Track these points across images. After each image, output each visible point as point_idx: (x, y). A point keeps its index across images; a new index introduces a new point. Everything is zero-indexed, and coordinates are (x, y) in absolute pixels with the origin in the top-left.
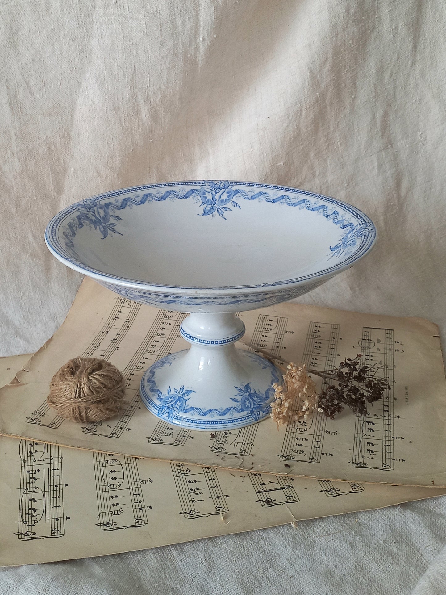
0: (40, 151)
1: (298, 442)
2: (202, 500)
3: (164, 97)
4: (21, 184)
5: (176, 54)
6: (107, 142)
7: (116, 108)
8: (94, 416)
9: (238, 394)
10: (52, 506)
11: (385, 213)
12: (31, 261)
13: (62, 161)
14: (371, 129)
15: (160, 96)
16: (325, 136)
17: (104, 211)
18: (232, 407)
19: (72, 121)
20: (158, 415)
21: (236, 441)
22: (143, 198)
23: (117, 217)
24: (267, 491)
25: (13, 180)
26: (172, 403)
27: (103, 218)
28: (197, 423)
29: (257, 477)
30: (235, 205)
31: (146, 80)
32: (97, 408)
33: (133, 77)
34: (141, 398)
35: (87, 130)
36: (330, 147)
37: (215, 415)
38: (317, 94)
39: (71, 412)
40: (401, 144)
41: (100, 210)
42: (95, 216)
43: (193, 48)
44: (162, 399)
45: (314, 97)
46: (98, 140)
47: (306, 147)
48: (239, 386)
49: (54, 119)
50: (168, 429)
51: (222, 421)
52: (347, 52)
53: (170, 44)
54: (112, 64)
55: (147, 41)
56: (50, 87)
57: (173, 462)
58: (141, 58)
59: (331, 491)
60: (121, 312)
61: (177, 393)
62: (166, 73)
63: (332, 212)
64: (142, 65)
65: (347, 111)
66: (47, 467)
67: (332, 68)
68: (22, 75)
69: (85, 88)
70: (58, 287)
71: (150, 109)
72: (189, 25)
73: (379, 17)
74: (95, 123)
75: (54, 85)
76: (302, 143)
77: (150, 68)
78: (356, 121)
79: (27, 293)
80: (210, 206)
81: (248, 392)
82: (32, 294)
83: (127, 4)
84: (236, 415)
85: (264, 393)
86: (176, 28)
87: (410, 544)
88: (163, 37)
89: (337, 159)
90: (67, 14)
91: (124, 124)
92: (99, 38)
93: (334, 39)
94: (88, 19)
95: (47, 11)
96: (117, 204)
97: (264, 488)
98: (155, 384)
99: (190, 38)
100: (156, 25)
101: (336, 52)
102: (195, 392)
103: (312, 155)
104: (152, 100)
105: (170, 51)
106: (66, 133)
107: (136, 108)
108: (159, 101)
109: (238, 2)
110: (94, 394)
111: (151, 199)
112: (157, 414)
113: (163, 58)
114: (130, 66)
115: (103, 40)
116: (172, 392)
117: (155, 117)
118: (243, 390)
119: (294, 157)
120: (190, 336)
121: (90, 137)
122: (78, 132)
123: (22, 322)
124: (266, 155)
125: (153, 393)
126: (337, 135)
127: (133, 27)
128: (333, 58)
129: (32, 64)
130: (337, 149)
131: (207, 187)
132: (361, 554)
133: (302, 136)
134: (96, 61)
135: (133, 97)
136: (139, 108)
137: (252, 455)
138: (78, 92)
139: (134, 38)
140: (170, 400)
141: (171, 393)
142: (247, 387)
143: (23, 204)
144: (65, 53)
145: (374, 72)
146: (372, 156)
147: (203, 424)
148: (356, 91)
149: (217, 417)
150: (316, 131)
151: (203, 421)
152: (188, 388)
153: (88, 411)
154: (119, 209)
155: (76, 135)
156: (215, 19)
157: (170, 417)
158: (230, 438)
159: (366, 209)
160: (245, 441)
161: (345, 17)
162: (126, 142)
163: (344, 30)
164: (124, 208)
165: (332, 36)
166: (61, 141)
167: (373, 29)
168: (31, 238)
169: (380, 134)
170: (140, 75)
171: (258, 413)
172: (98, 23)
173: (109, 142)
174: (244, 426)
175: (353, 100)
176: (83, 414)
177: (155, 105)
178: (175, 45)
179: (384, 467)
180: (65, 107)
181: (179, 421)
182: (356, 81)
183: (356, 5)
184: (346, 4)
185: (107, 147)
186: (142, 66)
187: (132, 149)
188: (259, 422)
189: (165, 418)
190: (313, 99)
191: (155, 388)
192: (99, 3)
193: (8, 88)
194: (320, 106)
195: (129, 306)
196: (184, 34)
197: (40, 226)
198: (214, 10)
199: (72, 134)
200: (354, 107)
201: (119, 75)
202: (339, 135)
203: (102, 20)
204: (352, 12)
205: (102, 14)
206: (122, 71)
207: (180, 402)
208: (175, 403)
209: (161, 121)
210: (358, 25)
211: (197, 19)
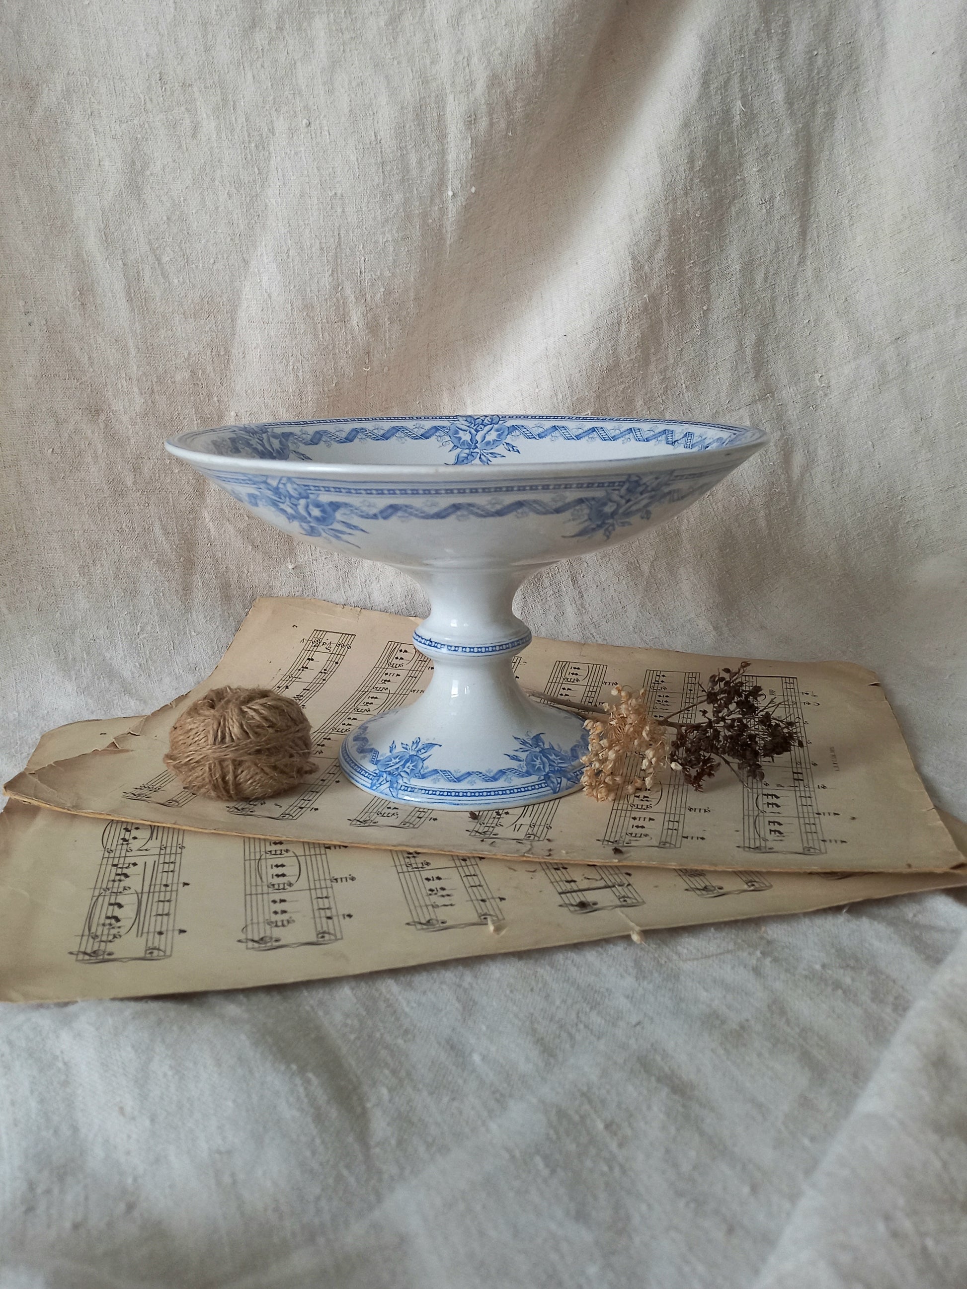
0: (178, 378)
1: (636, 823)
2: (451, 905)
3: (388, 293)
4: (144, 434)
5: (408, 217)
6: (291, 367)
7: (308, 307)
8: (249, 782)
9: (521, 749)
10: (154, 913)
11: (767, 505)
12: (158, 573)
13: (215, 399)
14: (737, 364)
15: (382, 290)
16: (661, 372)
17: (281, 442)
18: (509, 769)
19: (233, 328)
20: (371, 788)
21: (518, 823)
22: (349, 434)
23: (303, 455)
24: (580, 890)
25: (130, 427)
26: (397, 766)
27: (278, 452)
28: (442, 795)
29: (558, 872)
30: (511, 449)
31: (358, 259)
32: (256, 765)
33: (336, 253)
34: (342, 768)
35: (257, 344)
36: (668, 391)
37: (478, 781)
38: (645, 296)
39: (206, 775)
40: (788, 393)
41: (272, 439)
42: (263, 446)
43: (436, 208)
44: (378, 761)
45: (640, 302)
46: (277, 362)
47: (629, 387)
48: (522, 736)
49: (202, 322)
50: (389, 807)
51: (490, 792)
52: (692, 231)
53: (398, 197)
54: (301, 230)
55: (359, 190)
56: (197, 267)
57: (397, 849)
58: (349, 221)
59: (705, 888)
60: (312, 660)
61: (406, 749)
62: (392, 249)
63: (682, 435)
64: (350, 232)
65: (697, 331)
66: (150, 861)
67: (669, 256)
68: (150, 243)
69: (256, 270)
70: (204, 621)
71: (365, 312)
72: (430, 168)
73: (743, 179)
74: (272, 333)
75: (204, 263)
76: (621, 380)
77: (365, 238)
78: (712, 350)
79: (149, 628)
80: (467, 451)
81: (538, 746)
82: (158, 630)
83: (326, 128)
84: (518, 782)
85: (568, 750)
86: (408, 172)
87: (875, 972)
88: (386, 185)
90: (227, 141)
91: (321, 335)
92: (279, 184)
93: (671, 206)
94: (262, 152)
95: (194, 136)
96: (304, 436)
97: (574, 886)
98: (368, 741)
99: (431, 190)
100: (375, 164)
101: (676, 229)
102: (440, 746)
103: (639, 403)
104: (368, 296)
105: (397, 210)
106: (222, 349)
107: (341, 309)
108: (380, 298)
109: (510, 134)
110: (249, 737)
111: (364, 437)
112: (369, 786)
113: (387, 221)
114: (331, 233)
115: (288, 187)
116: (399, 749)
117: (373, 327)
118: (530, 742)
120: (431, 643)
121: (263, 357)
122: (242, 349)
124: (561, 397)
125: (362, 755)
126: (681, 371)
127: (337, 165)
128: (669, 238)
129: (166, 226)
130: (681, 395)
131: (462, 424)
132: (778, 985)
133: (623, 368)
134: (274, 224)
135: (336, 289)
136: (347, 310)
137: (549, 840)
138: (243, 278)
139: (337, 185)
140: (394, 761)
141: (395, 751)
142: (537, 739)
143: (146, 470)
144: (223, 207)
145: (739, 268)
146: (741, 412)
147: (455, 796)
148: (709, 299)
149: (480, 785)
150: (646, 362)
151: (455, 792)
152: (428, 740)
153: (239, 771)
154: (306, 444)
155: (239, 353)
156: (474, 161)
157: (393, 788)
158: (506, 820)
160: (534, 821)
161: (687, 172)
162: (325, 369)
163: (686, 194)
164: (317, 444)
165: (668, 201)
166: (213, 363)
167: (734, 199)
168: (158, 530)
169: (752, 374)
170: (348, 250)
171: (559, 780)
172: (279, 158)
173: (296, 367)
174: (534, 801)
175: (706, 313)
176: (230, 777)
177: (374, 306)
178: (406, 202)
179: (807, 851)
180: (221, 304)
181: (410, 793)
182: (710, 283)
183: (704, 153)
184: (688, 151)
185: (292, 375)
186: (351, 235)
187: (334, 382)
188: (560, 798)
189: (384, 791)
190: (638, 304)
191: (367, 747)
192: (281, 125)
193: (124, 265)
194: (651, 317)
195: (328, 651)
196: (421, 182)
197: (175, 513)
198: (472, 143)
199: (233, 351)
200: (707, 325)
201: (314, 249)
202: (684, 373)
203: (286, 153)
204: (699, 164)
205: (284, 143)
206: (318, 242)
207: (412, 762)
208: (404, 765)
209: (385, 336)
210: (709, 187)
211: (443, 157)
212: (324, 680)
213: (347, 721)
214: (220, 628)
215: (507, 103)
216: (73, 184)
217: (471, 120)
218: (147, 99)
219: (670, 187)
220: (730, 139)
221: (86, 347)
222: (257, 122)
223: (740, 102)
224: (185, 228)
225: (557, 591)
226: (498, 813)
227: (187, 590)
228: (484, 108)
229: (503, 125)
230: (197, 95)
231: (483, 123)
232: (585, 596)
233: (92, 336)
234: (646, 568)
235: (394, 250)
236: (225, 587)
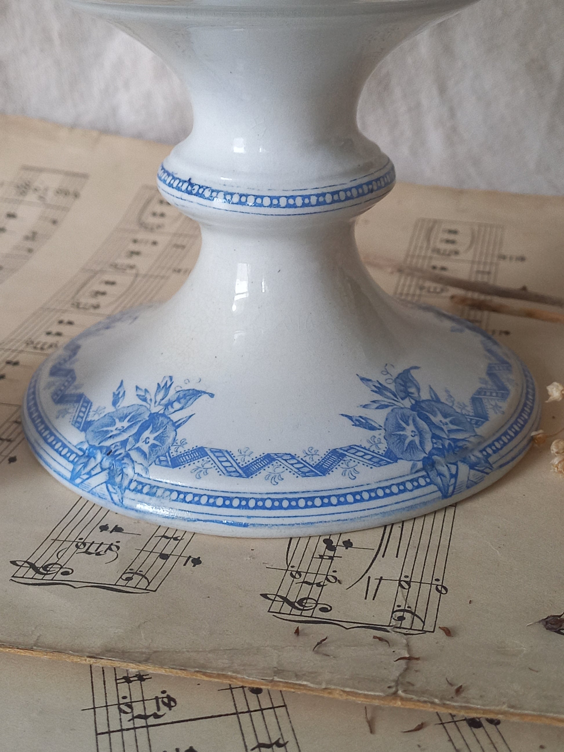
9: (374, 402)
18: (351, 447)
20: (72, 480)
21: (375, 573)
26: (124, 437)
28: (214, 505)
29: (479, 732)
34: (23, 432)
37: (287, 475)
44: (89, 424)
48: (376, 376)
50: (104, 528)
51: (312, 499)
57: (103, 663)
61: (145, 400)
81: (408, 395)
84: (370, 476)
85: (467, 401)
98: (74, 378)
102: (212, 395)
112: (68, 475)
116: (130, 399)
118: (393, 388)
120: (192, 188)
125: (61, 407)
137: (448, 632)
140: (119, 425)
141: (124, 403)
142: (405, 379)
147: (239, 507)
149: (294, 484)
151: (241, 499)
152: (187, 381)
157: (113, 484)
158: (349, 564)
160: (407, 571)
171: (453, 468)
174: (400, 516)
181: (147, 497)
188: (455, 505)
189: (97, 490)
191: (71, 391)
195: (42, 202)
207: (154, 430)
208: (137, 436)
213: (55, 329)
226: (328, 543)
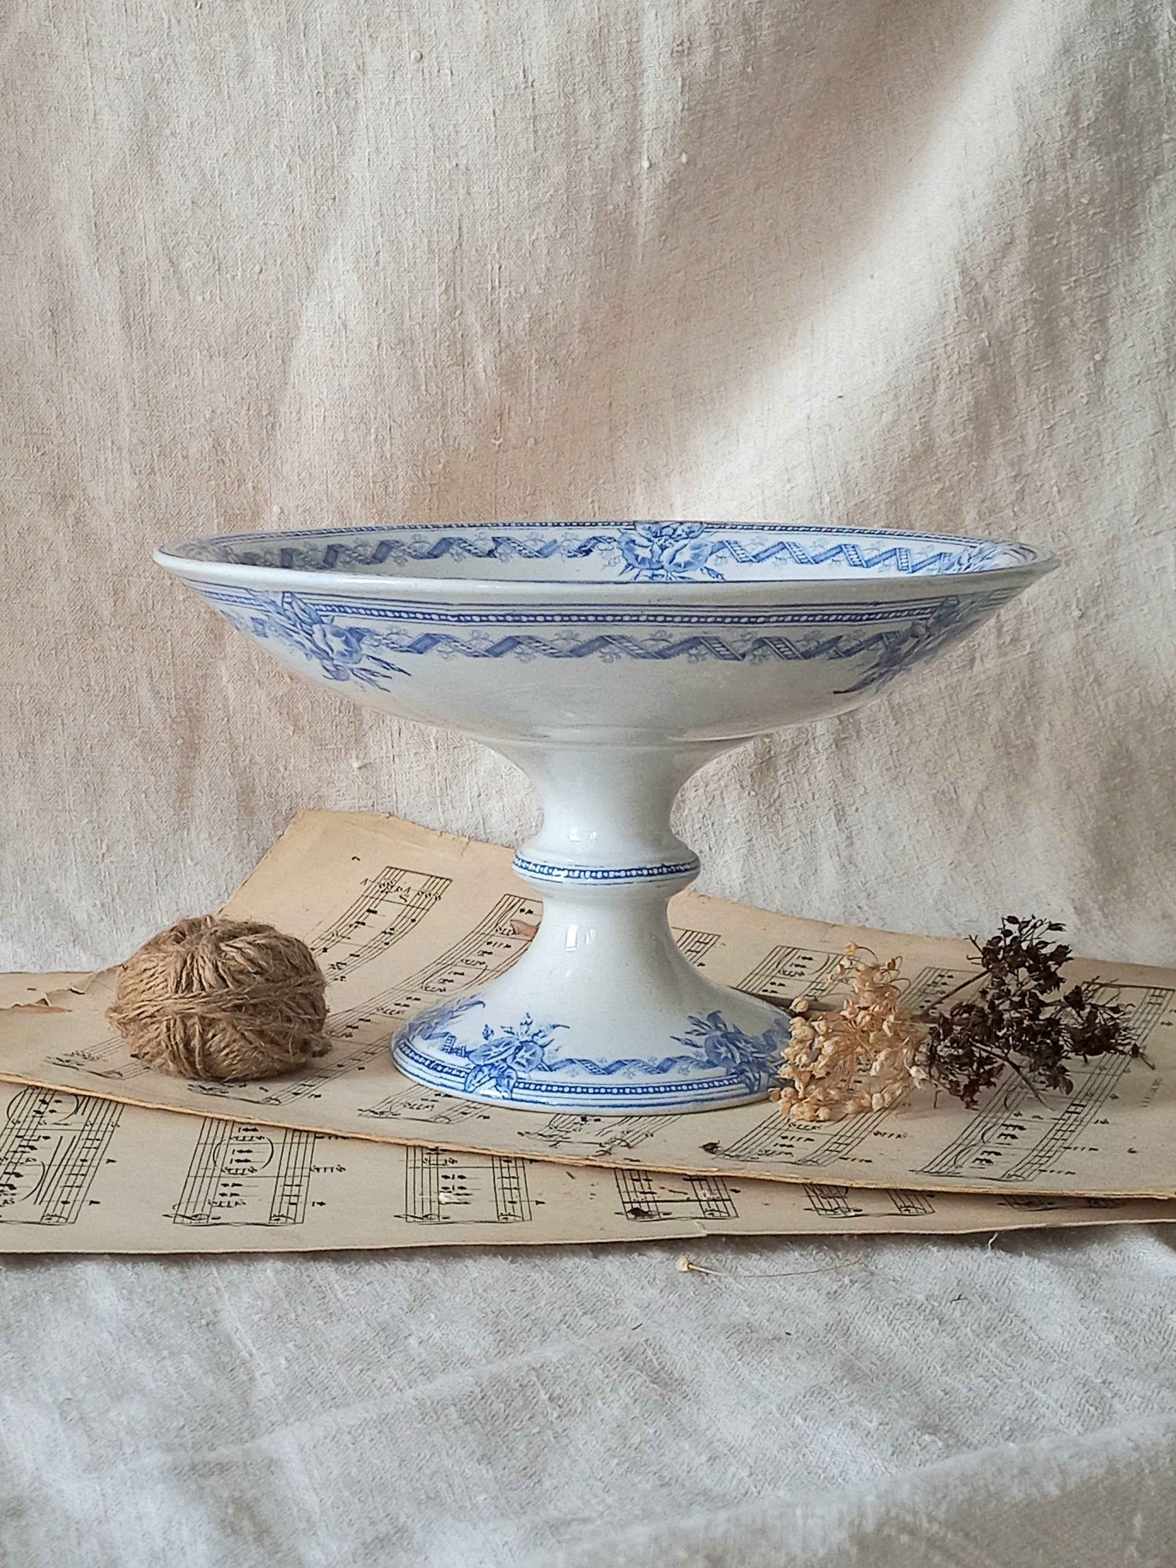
0: (193, 451)
2: (466, 1203)
3: (538, 320)
4: (134, 536)
5: (573, 202)
6: (373, 436)
7: (404, 343)
8: (225, 1052)
10: (61, 1185)
12: (140, 760)
13: (250, 485)
14: (1155, 456)
15: (528, 315)
16: (1012, 465)
19: (285, 373)
24: (655, 1202)
25: (113, 524)
31: (489, 266)
32: (234, 1027)
33: (455, 258)
35: (322, 400)
36: (1026, 499)
38: (983, 335)
39: (163, 1036)
43: (622, 187)
45: (973, 345)
46: (351, 428)
47: (951, 488)
49: (236, 364)
50: (424, 1099)
52: (1074, 227)
53: (558, 171)
54: (399, 221)
55: (496, 159)
56: (233, 278)
58: (477, 207)
59: (835, 1209)
60: (375, 912)
62: (545, 252)
64: (478, 225)
65: (1081, 395)
66: (69, 1135)
67: (1028, 270)
68: (163, 239)
69: (326, 283)
70: (208, 844)
71: (498, 351)
72: (612, 123)
74: (346, 383)
75: (244, 271)
76: (937, 475)
77: (502, 234)
78: (1110, 430)
79: (119, 848)
82: (133, 852)
83: (447, 64)
86: (576, 130)
88: (539, 152)
89: (1049, 535)
90: (291, 84)
91: (424, 387)
92: (368, 150)
93: (1033, 186)
94: (345, 101)
95: (242, 75)
97: (648, 1197)
99: (614, 159)
100: (523, 119)
101: (1041, 224)
104: (504, 326)
105: (556, 191)
106: (265, 406)
107: (459, 346)
108: (524, 329)
109: (749, 70)
110: (227, 986)
113: (538, 207)
114: (447, 227)
115: (381, 156)
117: (510, 374)
119: (913, 517)
121: (328, 420)
122: (297, 406)
123: (96, 918)
124: (828, 499)
126: (1050, 464)
127: (461, 122)
128: (1030, 239)
129: (189, 213)
130: (1050, 505)
131: (640, 535)
133: (940, 455)
134: (357, 212)
135: (451, 314)
136: (468, 347)
138: (305, 296)
139: (461, 153)
143: (133, 593)
144: (279, 186)
145: (1162, 291)
146: (1160, 536)
148: (1107, 342)
150: (981, 445)
153: (210, 1035)
155: (291, 413)
156: (686, 113)
159: (1137, 690)
161: (1067, 130)
162: (428, 441)
163: (1063, 165)
165: (1028, 178)
166: (250, 427)
167: (1157, 173)
168: (144, 692)
170: (473, 253)
172: (371, 111)
173: (380, 437)
175: (1099, 366)
176: (196, 1043)
177: (513, 341)
178: (572, 175)
180: (268, 335)
182: (1109, 314)
183: (1099, 98)
184: (1070, 94)
185: (374, 449)
186: (480, 229)
190: (970, 349)
192: (376, 61)
193: (122, 272)
194: (993, 371)
195: (402, 901)
196: (597, 147)
197: (174, 664)
198: (683, 86)
199: (283, 409)
200: (1102, 387)
201: (418, 252)
202: (1055, 466)
203: (382, 103)
204: (1087, 116)
205: (381, 87)
206: (425, 241)
209: (530, 390)
210: (1108, 154)
211: (635, 107)
212: (387, 944)
213: (404, 1002)
214: (233, 857)
215: (745, 21)
216: (53, 147)
217: (683, 49)
218: (173, 20)
219: (1035, 152)
220: (1151, 73)
221: (55, 399)
222: (340, 54)
223: (1169, 11)
224: (219, 217)
225: (808, 831)
227: (184, 792)
228: (704, 32)
229: (737, 57)
230: (250, 12)
231: (703, 55)
232: (858, 844)
233: (65, 383)
234: (968, 802)
235: (548, 254)
236: (246, 792)
